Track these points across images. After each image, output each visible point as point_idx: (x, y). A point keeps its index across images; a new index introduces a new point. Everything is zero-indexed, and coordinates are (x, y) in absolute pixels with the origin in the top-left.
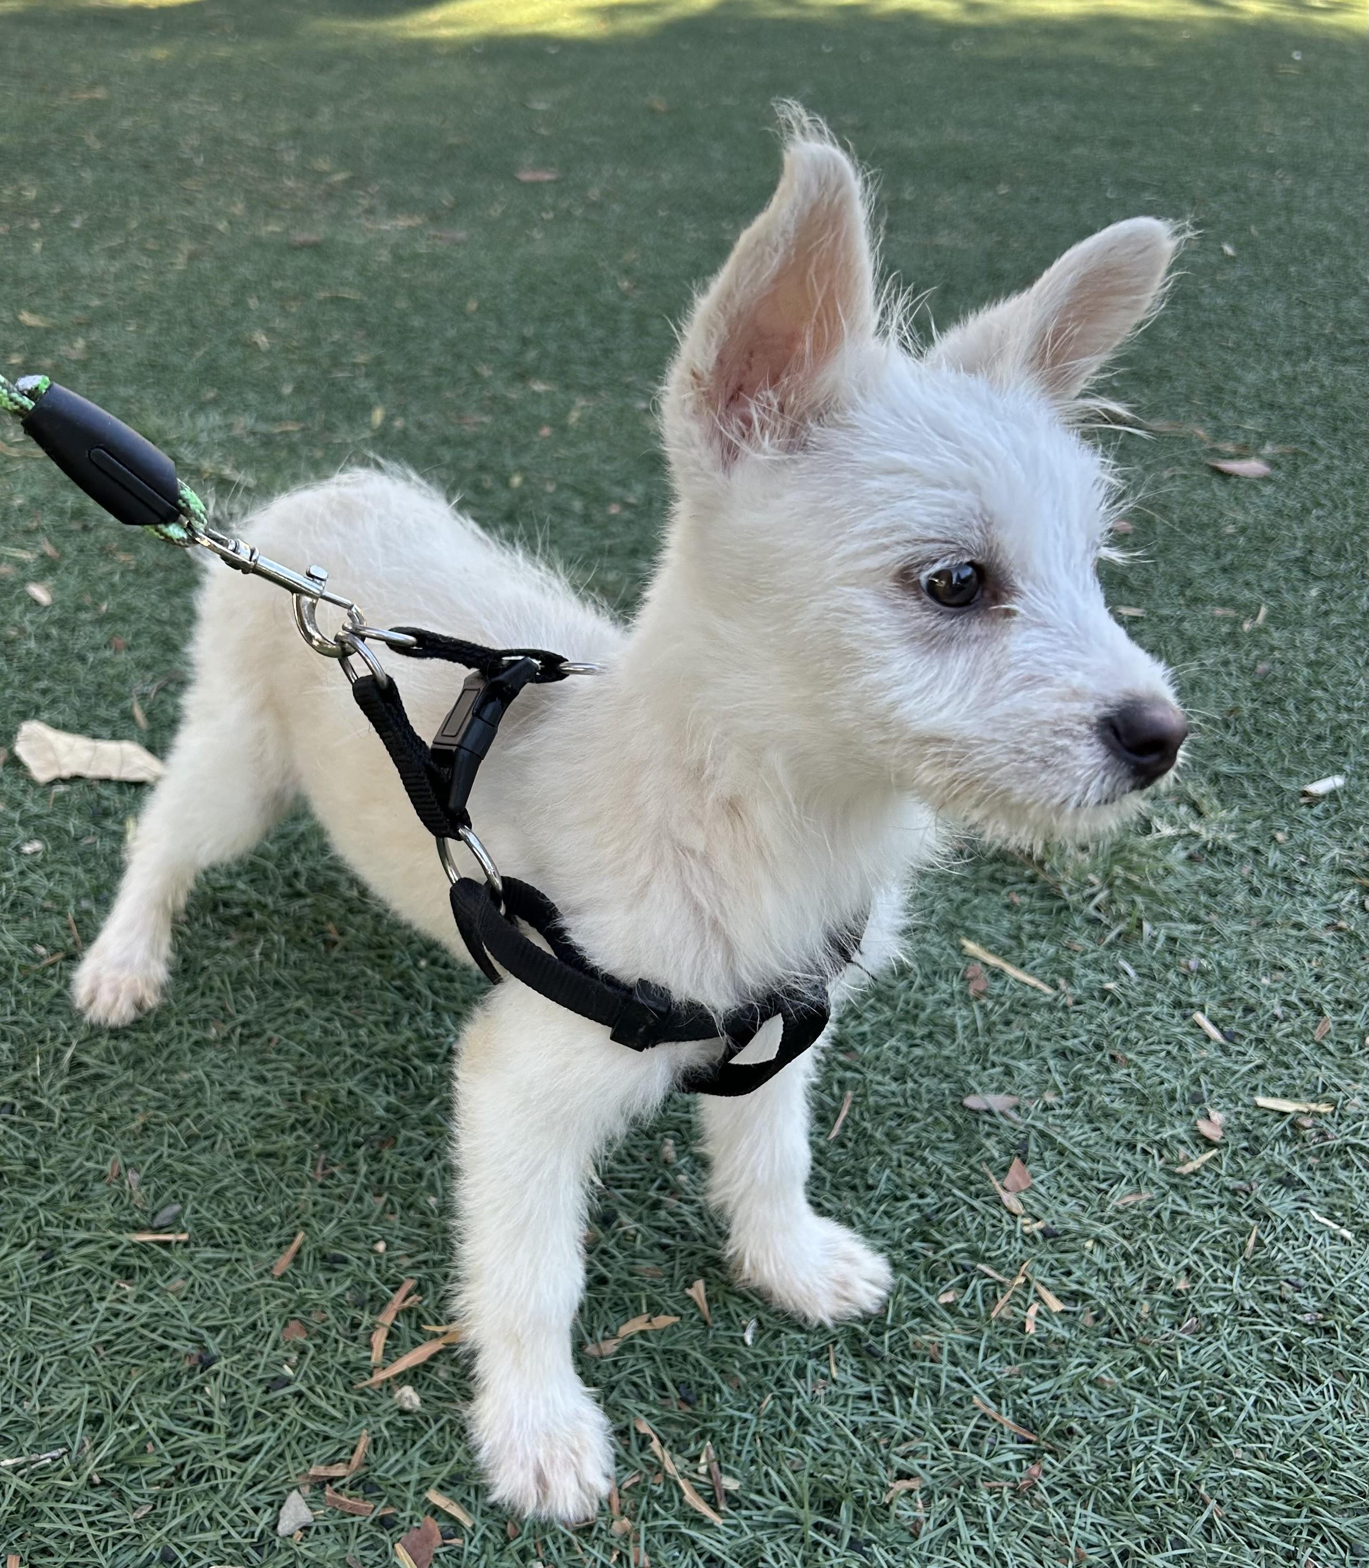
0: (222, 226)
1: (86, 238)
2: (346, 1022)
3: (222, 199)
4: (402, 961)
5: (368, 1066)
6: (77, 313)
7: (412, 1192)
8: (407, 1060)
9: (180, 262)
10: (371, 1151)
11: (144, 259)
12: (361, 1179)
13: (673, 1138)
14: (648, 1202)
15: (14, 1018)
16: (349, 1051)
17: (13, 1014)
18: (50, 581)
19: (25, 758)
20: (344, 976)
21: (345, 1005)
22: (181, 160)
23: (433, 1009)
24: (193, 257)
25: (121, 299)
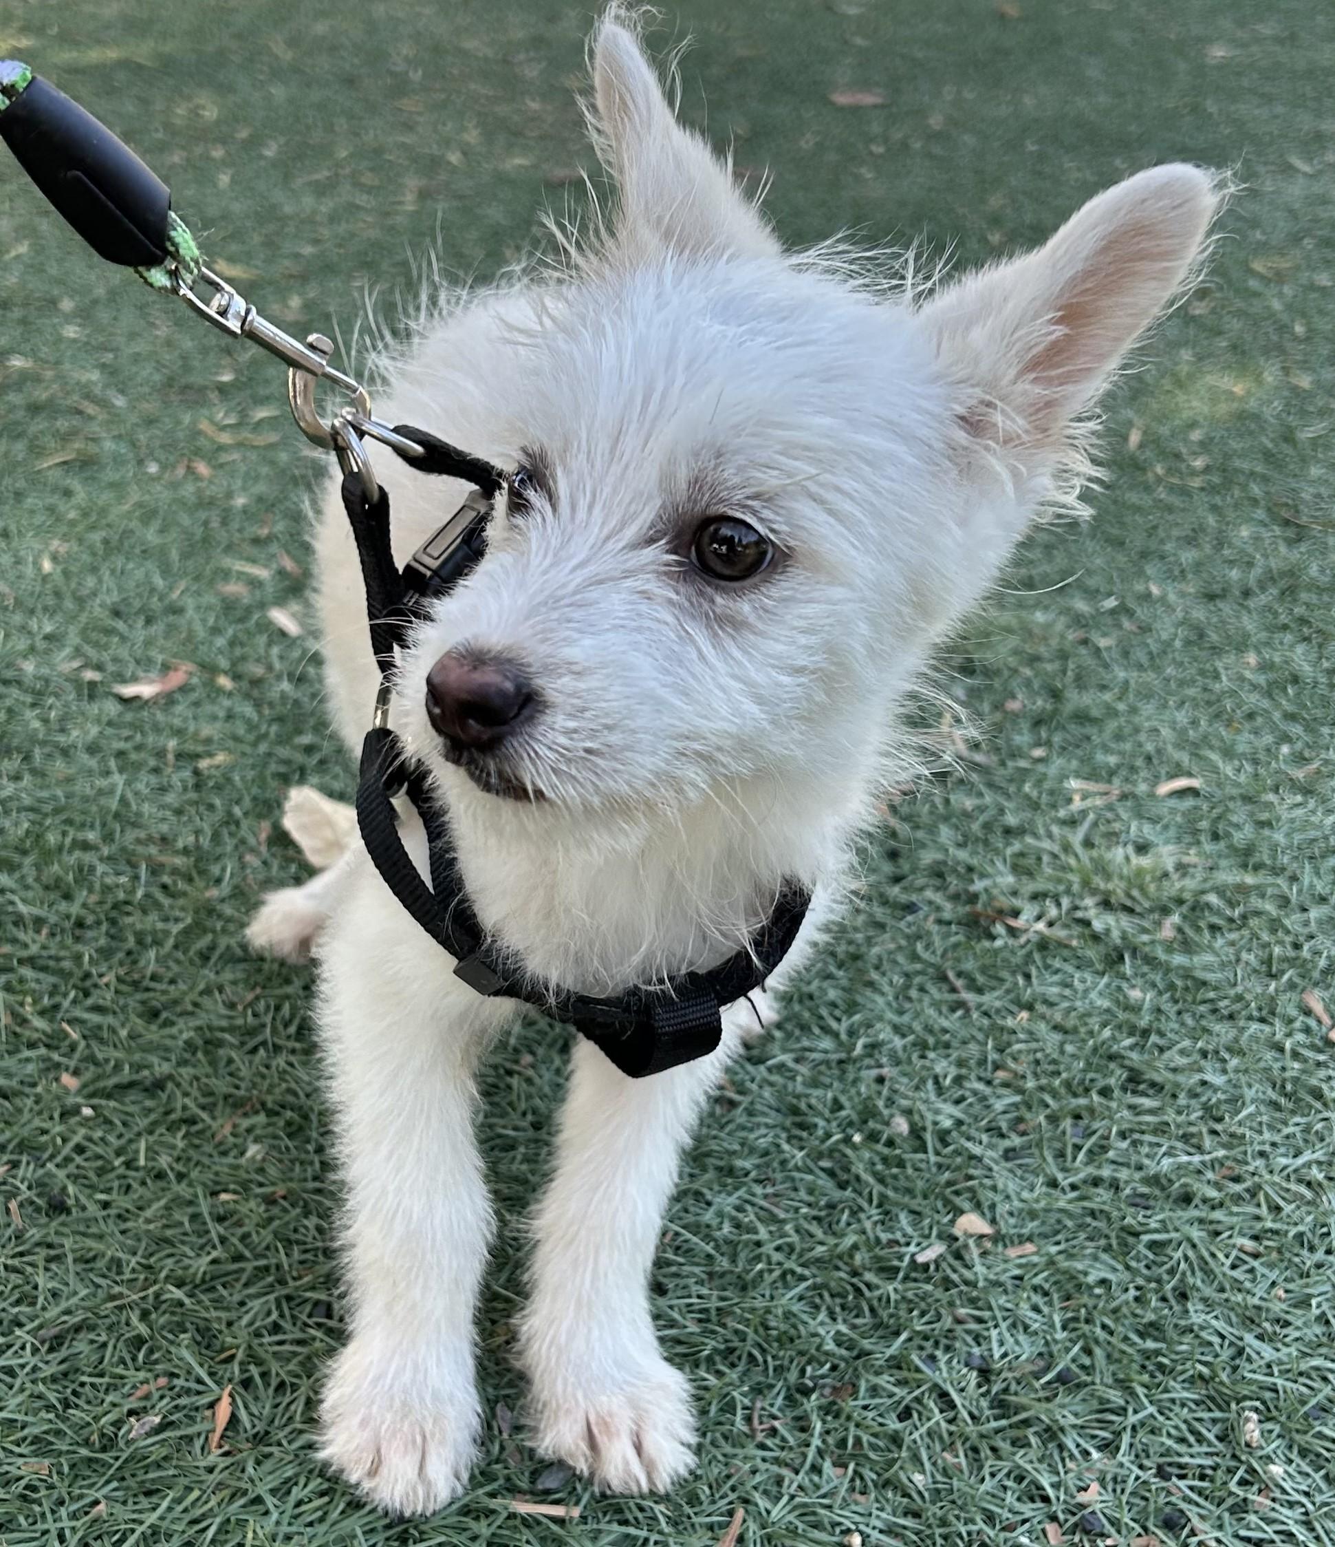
0: (454, 158)
1: (285, 169)
2: (762, 1213)
3: (450, 125)
4: (828, 1135)
5: (803, 1278)
6: (286, 263)
7: (891, 1463)
8: (855, 1273)
9: (409, 202)
10: (823, 1401)
11: (365, 197)
12: (816, 1442)
13: (1256, 1410)
14: (1230, 1502)
15: (317, 1185)
16: (777, 1257)
17: (315, 1178)
18: (295, 607)
20: (752, 1150)
21: (758, 1190)
22: (393, 74)
23: (880, 1206)
24: (424, 195)
25: (340, 246)
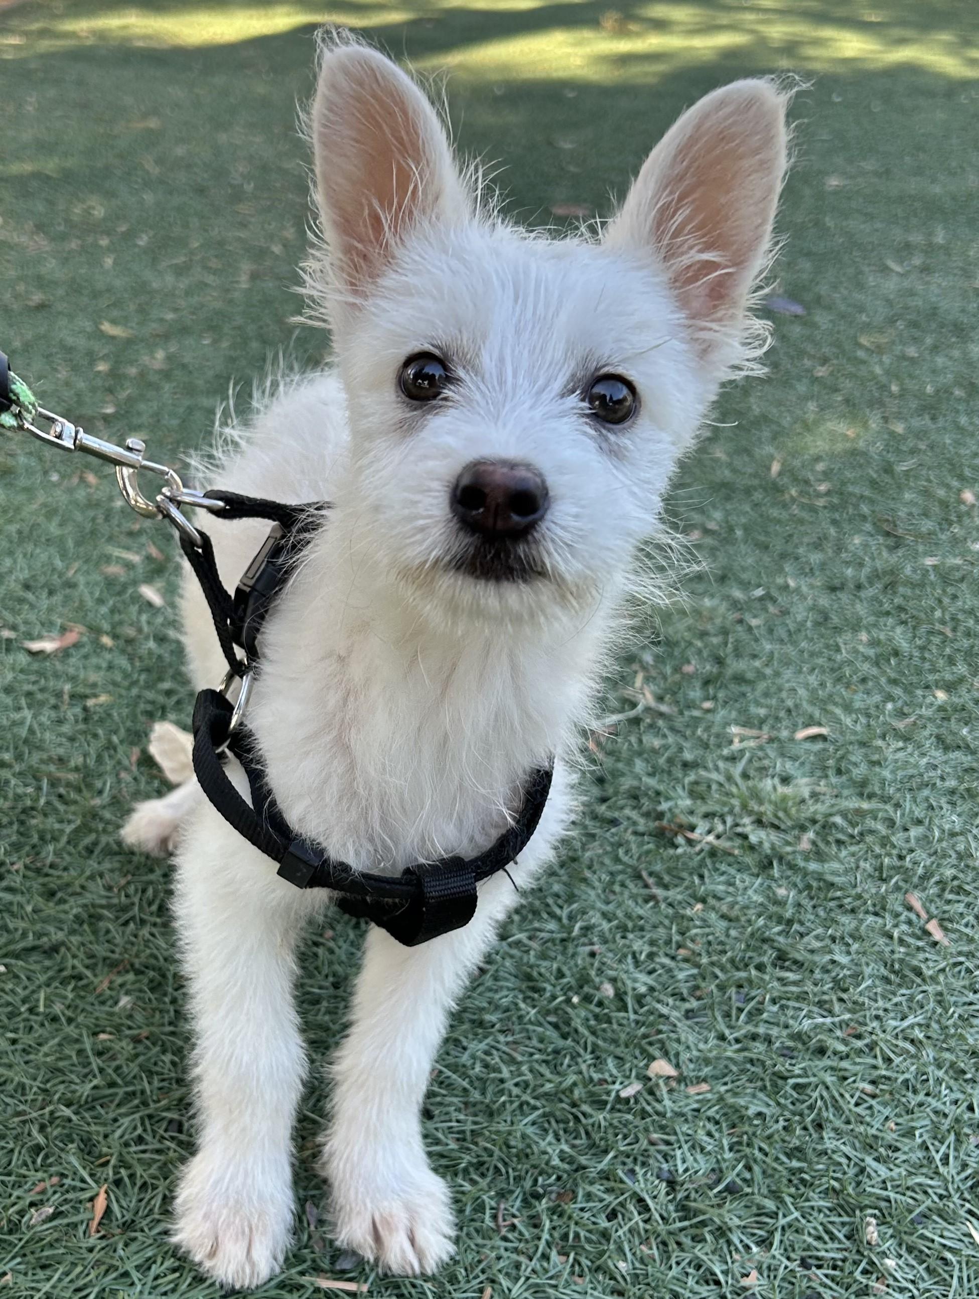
0: (277, 249)
1: (153, 255)
2: (505, 1057)
3: (274, 224)
4: (554, 997)
5: (535, 1108)
6: (154, 325)
7: (602, 1253)
8: (574, 1105)
9: (244, 282)
10: (551, 1204)
11: (212, 277)
12: (545, 1236)
13: (874, 1216)
14: (854, 1288)
15: (171, 1028)
16: (516, 1091)
17: (170, 1024)
18: (160, 583)
19: (159, 759)
20: (497, 1007)
21: (501, 1038)
22: (232, 186)
23: (592, 1052)
24: (254, 276)
25: (193, 313)
